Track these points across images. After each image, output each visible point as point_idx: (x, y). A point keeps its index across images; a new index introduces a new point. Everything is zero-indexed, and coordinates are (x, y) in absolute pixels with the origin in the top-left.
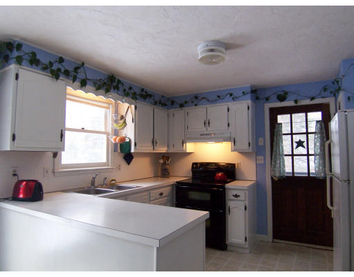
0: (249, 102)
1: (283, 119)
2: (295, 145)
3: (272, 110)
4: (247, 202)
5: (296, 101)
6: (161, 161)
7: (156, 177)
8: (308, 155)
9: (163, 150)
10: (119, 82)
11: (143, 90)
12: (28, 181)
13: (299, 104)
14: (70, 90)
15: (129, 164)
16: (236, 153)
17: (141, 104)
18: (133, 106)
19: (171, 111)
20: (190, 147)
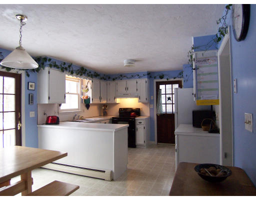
0: (147, 79)
1: (162, 87)
2: (167, 99)
3: (157, 83)
4: (145, 126)
5: (167, 79)
6: (103, 108)
7: (100, 116)
8: (172, 104)
9: (104, 102)
10: (86, 70)
11: (95, 73)
12: (52, 117)
13: (169, 80)
14: (67, 76)
15: (88, 109)
16: (140, 103)
17: (94, 79)
18: (91, 81)
19: (108, 82)
20: (118, 100)
